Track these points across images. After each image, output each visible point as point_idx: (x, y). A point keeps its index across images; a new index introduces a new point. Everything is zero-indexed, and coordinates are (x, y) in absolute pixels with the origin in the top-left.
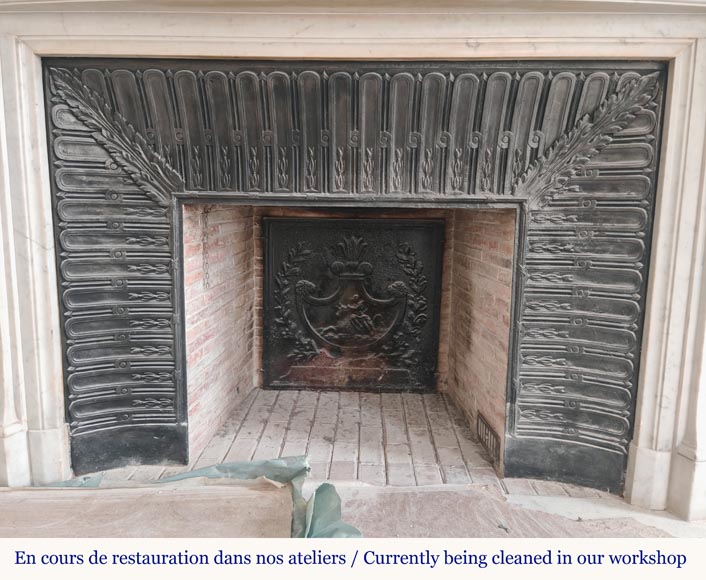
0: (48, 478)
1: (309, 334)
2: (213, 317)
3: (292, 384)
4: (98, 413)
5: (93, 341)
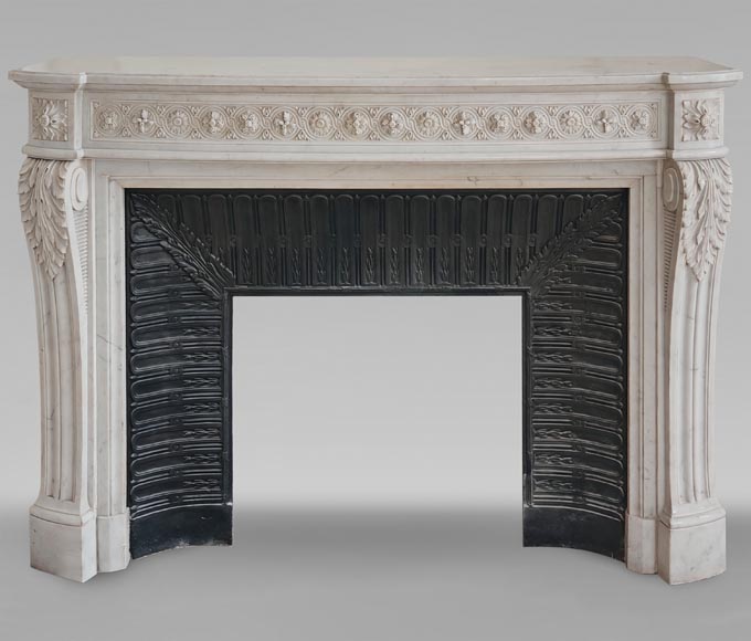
4: (152, 496)
5: (152, 428)
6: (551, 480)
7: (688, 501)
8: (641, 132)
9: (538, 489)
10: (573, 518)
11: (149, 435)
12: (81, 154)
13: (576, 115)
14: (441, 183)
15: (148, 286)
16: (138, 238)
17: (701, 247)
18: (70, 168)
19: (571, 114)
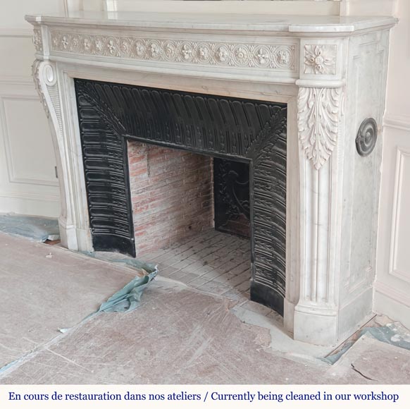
0: (83, 249)
1: (236, 203)
2: (159, 190)
3: (228, 230)
4: (102, 226)
5: (98, 196)
6: (263, 270)
7: (311, 299)
8: (284, 65)
9: (257, 273)
10: (272, 293)
11: (97, 198)
12: (47, 58)
13: (244, 51)
14: (191, 88)
15: (90, 128)
16: (83, 104)
17: (314, 146)
18: (42, 64)
19: (240, 49)
